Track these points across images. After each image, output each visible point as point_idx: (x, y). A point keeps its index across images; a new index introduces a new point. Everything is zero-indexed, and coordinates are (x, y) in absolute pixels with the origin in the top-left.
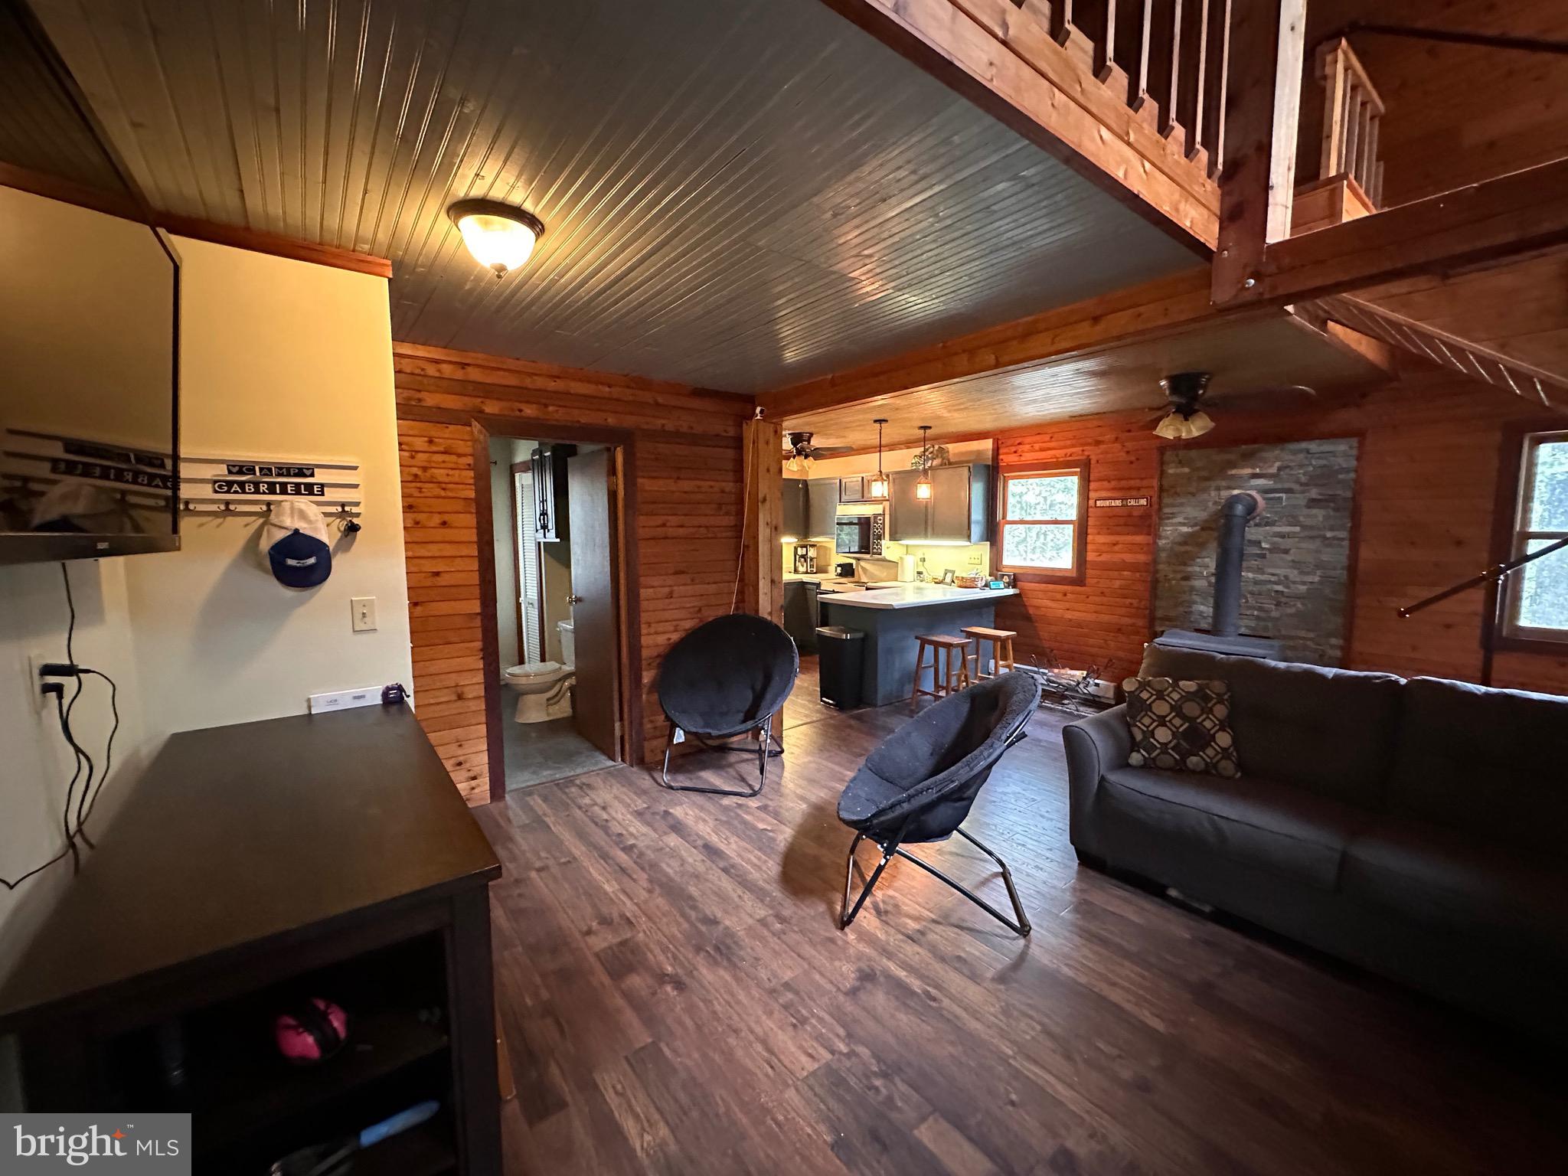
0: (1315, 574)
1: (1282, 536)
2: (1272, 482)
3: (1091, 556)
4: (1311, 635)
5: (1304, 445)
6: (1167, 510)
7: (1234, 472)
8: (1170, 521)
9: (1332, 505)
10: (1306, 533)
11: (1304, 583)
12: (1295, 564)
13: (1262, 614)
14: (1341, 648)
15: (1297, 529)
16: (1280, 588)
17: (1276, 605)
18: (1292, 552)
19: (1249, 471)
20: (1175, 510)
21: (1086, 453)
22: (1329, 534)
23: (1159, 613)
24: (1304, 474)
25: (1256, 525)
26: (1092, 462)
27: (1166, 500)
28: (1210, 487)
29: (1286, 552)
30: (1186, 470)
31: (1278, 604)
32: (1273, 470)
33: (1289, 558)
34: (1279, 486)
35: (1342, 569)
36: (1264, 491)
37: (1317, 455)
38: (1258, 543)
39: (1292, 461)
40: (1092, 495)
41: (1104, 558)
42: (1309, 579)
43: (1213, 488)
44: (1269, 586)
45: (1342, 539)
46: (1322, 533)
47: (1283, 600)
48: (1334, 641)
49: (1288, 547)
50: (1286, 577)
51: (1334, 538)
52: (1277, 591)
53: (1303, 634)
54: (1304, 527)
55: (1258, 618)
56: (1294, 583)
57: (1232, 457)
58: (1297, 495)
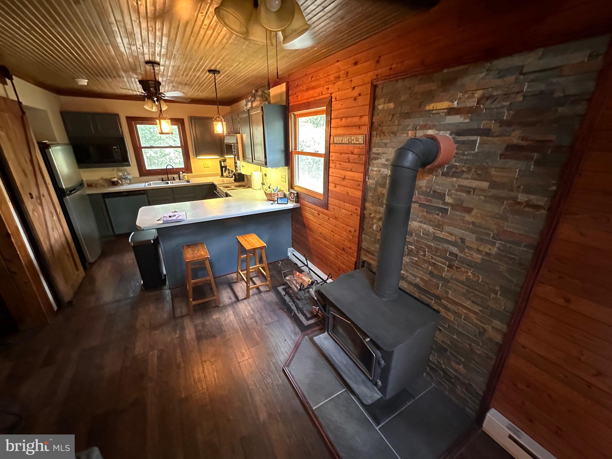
0: (493, 244)
1: (468, 191)
2: (467, 120)
3: (331, 187)
4: (477, 309)
5: (516, 60)
6: (374, 150)
7: (430, 107)
8: (377, 161)
9: (536, 155)
10: (494, 192)
11: (479, 251)
12: (475, 228)
13: (436, 272)
14: (505, 335)
15: (485, 185)
16: (455, 250)
17: (448, 266)
18: (475, 211)
19: (446, 104)
20: (380, 150)
21: (330, 91)
22: (522, 197)
23: (364, 245)
24: (509, 108)
25: (443, 174)
26: (333, 100)
27: (375, 140)
28: (408, 126)
29: (469, 210)
30: (392, 105)
31: (450, 266)
32: (472, 103)
33: (468, 218)
34: (474, 125)
35: (529, 246)
36: (458, 132)
37: (532, 76)
38: (441, 196)
39: (496, 88)
40: (333, 131)
41: (338, 189)
42: (486, 248)
43: (410, 127)
44: (446, 246)
45: (536, 207)
46: (512, 194)
47: (456, 263)
48: (497, 323)
49: (471, 206)
50: (463, 240)
51: (528, 204)
52: (451, 254)
53: (468, 304)
54: (494, 185)
55: (431, 273)
56: (470, 248)
57: (433, 86)
58: (496, 139)
